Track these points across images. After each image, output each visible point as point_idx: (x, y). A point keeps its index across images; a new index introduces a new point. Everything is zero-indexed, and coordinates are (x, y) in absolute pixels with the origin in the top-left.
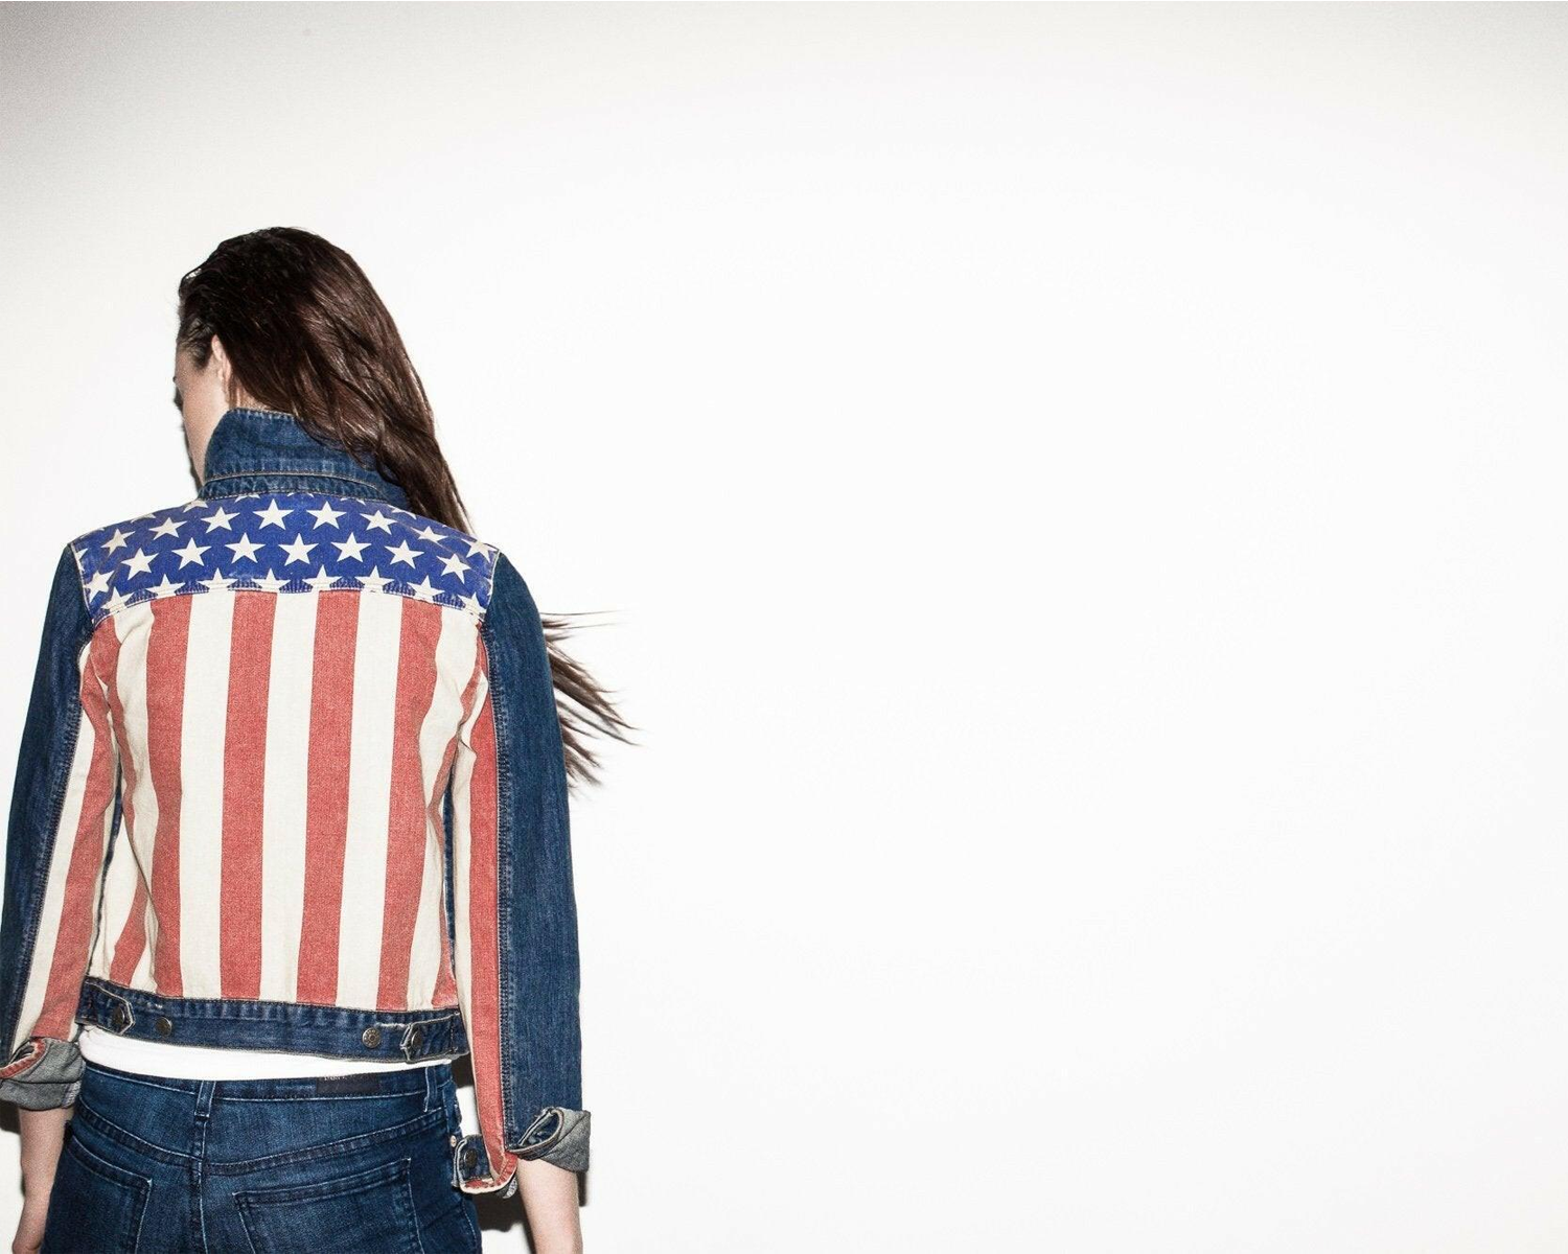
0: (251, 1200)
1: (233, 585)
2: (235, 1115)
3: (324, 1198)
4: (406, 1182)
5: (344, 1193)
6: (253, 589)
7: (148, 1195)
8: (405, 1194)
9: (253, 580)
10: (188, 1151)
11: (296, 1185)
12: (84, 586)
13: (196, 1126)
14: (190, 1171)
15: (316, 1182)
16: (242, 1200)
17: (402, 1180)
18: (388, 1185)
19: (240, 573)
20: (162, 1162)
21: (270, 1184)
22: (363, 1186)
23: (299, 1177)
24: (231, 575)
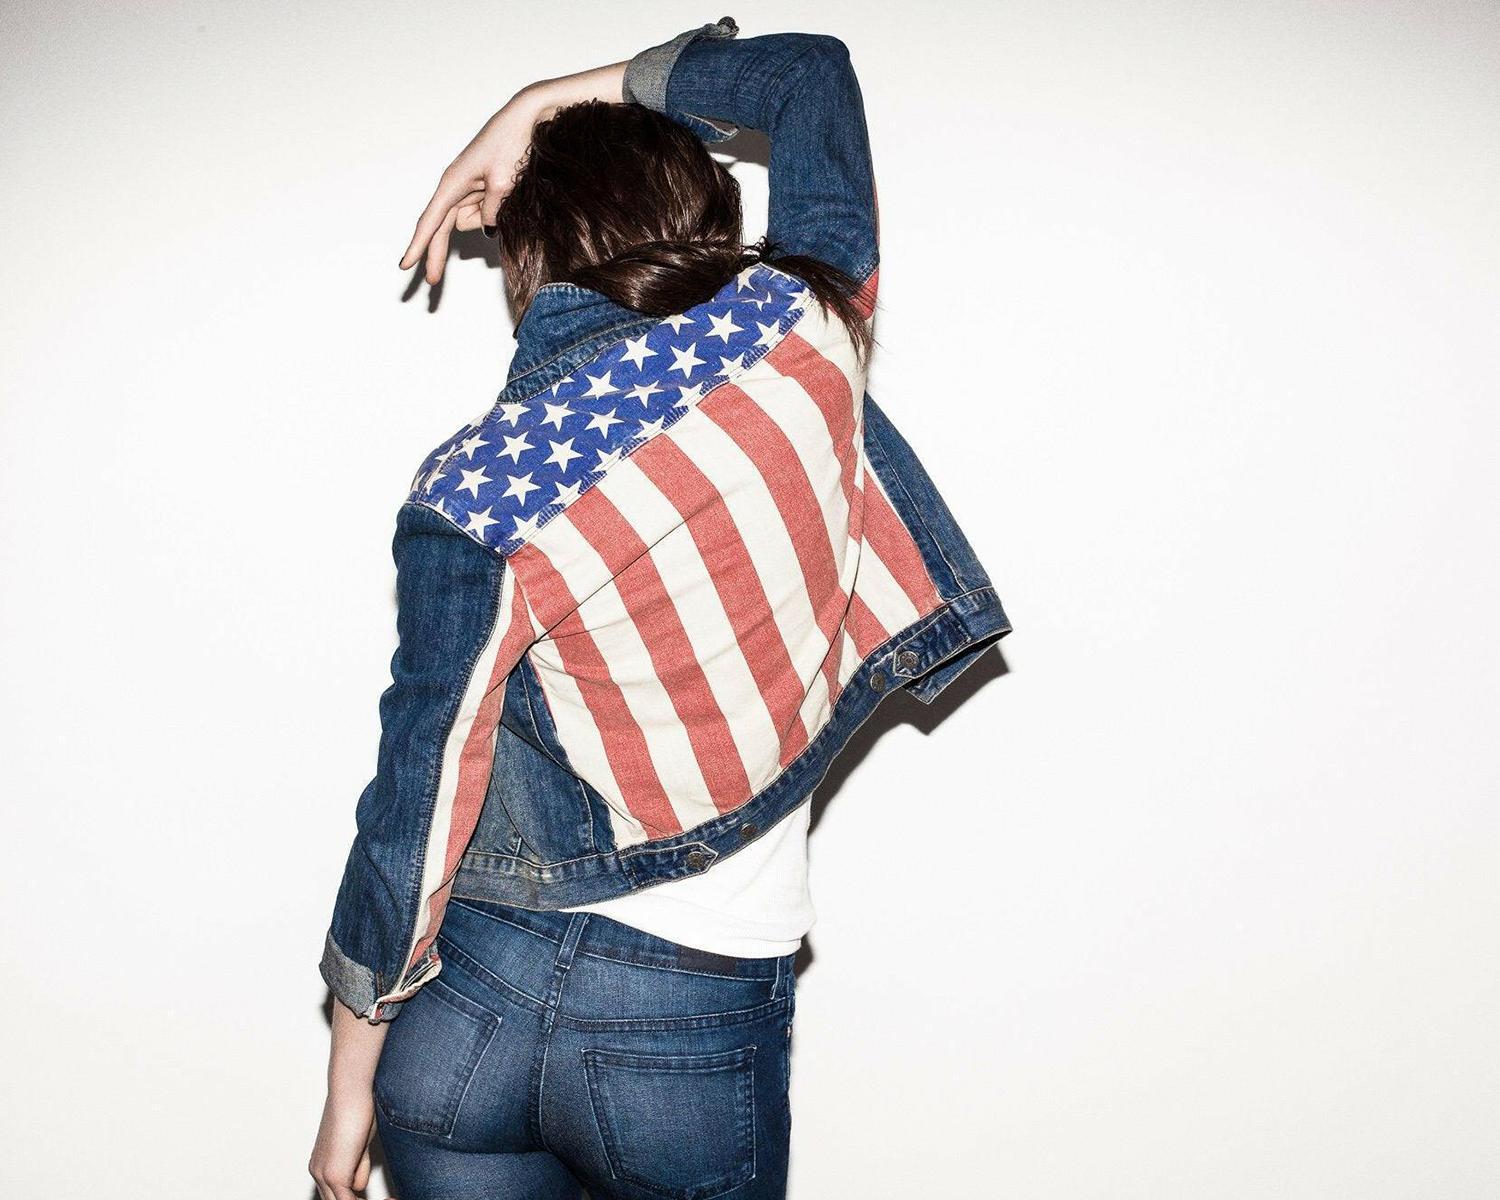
0: (598, 1058)
1: (623, 454)
2: (595, 972)
3: (671, 1071)
4: (750, 1070)
5: (690, 1071)
6: (641, 444)
7: (495, 1032)
8: (748, 1082)
9: (635, 437)
10: (543, 999)
11: (645, 1053)
12: (465, 530)
13: (555, 976)
14: (542, 1018)
15: (665, 1054)
16: (589, 1057)
17: (746, 1067)
18: (734, 1071)
19: (620, 440)
20: (516, 1003)
21: (620, 1047)
22: (709, 1067)
24: (614, 447)
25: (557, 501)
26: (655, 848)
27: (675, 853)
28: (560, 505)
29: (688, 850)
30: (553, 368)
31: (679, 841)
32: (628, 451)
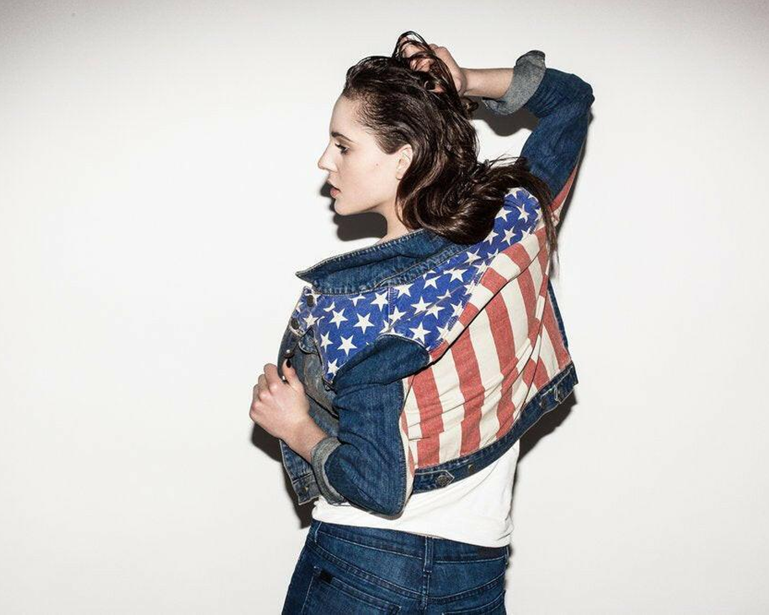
1: (475, 283)
2: (442, 570)
11: (471, 608)
21: (460, 608)
23: (472, 604)
25: (454, 315)
26: (421, 472)
27: (432, 475)
28: (456, 316)
29: (439, 474)
30: (424, 265)
31: (435, 469)
32: (477, 281)
